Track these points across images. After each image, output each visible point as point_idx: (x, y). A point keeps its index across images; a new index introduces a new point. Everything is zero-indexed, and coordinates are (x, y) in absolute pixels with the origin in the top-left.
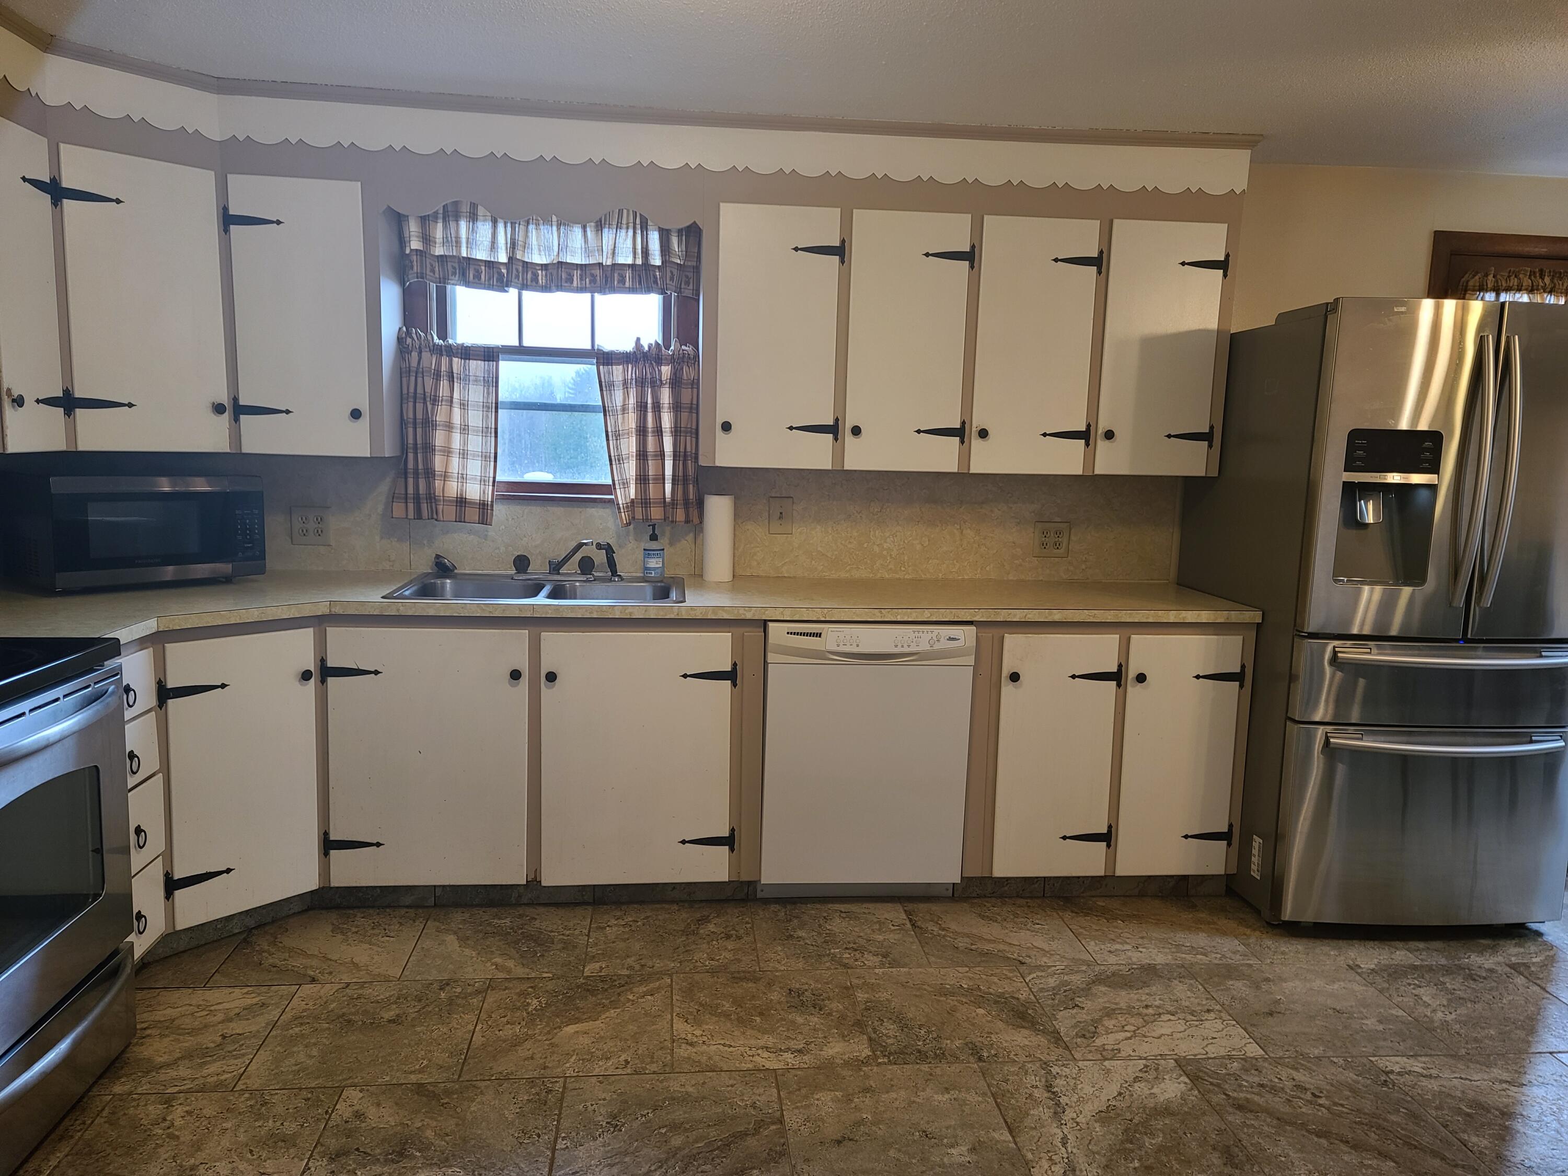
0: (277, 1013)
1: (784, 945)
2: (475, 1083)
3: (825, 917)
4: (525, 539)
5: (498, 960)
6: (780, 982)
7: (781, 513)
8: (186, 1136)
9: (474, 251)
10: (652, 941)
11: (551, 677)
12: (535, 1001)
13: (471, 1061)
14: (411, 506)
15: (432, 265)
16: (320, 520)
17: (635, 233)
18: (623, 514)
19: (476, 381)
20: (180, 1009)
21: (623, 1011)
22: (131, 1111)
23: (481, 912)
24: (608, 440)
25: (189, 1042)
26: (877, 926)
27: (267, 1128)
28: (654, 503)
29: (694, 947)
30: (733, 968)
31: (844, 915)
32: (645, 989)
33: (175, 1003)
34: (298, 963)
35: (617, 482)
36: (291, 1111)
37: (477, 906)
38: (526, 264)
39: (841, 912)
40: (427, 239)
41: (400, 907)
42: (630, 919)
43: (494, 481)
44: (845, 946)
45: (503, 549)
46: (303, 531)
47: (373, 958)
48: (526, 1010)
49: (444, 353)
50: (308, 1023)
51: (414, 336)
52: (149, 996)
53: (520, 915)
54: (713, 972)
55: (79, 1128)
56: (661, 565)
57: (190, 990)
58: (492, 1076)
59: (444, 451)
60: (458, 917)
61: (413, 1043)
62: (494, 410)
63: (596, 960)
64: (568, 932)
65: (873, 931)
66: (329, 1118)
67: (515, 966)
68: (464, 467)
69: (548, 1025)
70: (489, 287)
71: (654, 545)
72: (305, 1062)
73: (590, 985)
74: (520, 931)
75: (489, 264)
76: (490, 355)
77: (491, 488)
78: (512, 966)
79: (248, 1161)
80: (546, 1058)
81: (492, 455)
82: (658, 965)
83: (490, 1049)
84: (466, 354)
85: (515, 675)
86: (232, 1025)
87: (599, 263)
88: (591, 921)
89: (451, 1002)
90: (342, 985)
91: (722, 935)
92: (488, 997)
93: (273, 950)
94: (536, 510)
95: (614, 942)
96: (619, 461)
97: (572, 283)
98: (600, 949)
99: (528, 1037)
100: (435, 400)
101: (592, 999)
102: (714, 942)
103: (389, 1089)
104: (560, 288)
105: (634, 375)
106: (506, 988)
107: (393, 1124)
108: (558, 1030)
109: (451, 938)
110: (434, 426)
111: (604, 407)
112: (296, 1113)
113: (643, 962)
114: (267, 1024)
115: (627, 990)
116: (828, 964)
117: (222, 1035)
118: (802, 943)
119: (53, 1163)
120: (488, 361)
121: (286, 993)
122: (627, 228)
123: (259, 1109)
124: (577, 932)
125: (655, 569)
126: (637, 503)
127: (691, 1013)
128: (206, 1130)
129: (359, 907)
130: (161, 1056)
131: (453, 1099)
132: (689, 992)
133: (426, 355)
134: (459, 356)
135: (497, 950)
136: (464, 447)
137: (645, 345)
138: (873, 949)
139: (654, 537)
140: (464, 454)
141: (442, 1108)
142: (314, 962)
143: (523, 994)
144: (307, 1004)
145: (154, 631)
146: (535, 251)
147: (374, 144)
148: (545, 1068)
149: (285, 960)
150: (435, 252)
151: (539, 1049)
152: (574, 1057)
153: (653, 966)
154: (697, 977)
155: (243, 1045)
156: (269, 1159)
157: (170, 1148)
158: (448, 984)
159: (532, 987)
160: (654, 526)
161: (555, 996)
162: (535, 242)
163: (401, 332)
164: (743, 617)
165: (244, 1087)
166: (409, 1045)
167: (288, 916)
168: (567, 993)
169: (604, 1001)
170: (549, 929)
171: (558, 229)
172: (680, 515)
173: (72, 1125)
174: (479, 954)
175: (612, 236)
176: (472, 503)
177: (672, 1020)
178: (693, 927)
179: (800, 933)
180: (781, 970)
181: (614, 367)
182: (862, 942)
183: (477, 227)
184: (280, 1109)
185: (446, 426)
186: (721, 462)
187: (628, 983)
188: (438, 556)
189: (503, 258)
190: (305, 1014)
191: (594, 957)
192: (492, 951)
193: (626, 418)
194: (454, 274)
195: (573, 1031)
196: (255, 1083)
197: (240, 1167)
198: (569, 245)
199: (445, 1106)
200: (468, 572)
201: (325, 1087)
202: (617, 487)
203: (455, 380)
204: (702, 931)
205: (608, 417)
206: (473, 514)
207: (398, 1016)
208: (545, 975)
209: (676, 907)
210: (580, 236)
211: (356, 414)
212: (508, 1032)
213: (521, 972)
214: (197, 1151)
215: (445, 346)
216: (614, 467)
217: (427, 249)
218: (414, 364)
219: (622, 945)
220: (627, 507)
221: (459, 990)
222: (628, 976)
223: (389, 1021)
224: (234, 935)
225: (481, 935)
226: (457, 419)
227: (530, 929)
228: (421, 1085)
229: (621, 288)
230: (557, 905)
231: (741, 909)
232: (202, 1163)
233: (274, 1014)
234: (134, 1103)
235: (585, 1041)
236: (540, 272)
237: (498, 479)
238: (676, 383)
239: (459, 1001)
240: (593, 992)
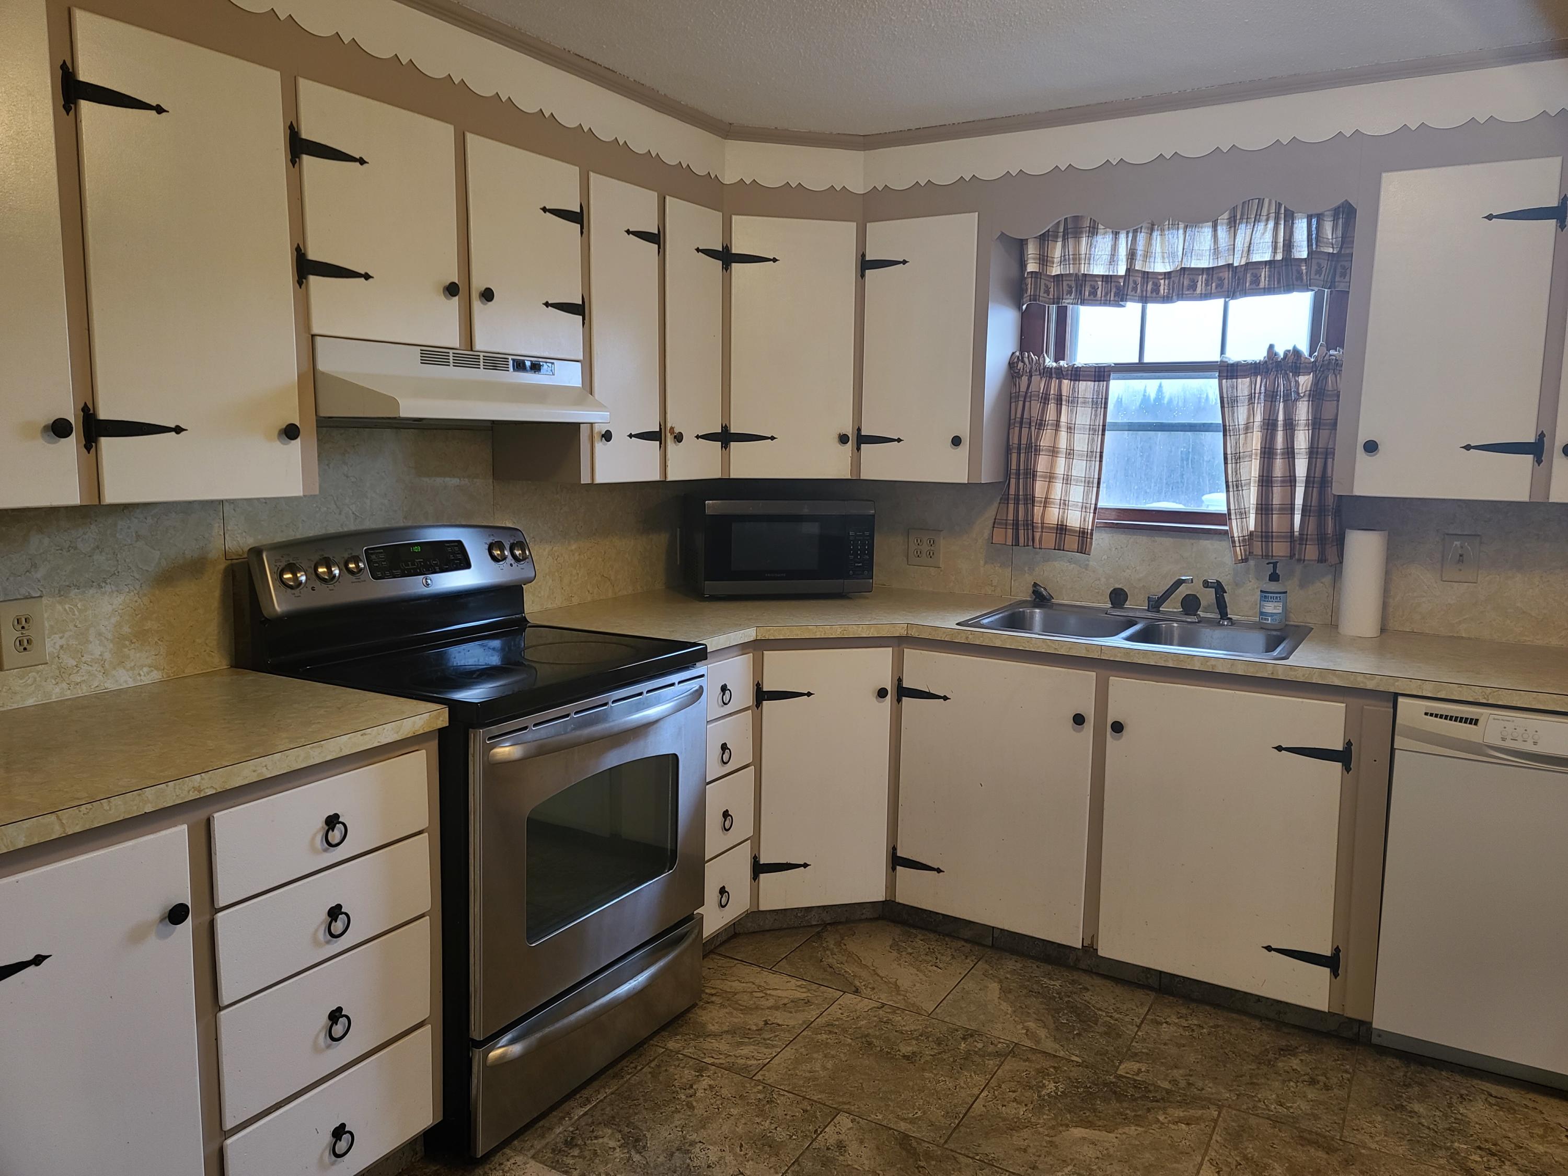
0: (815, 1013)
1: (1387, 1115)
2: (958, 1156)
3: (1461, 1096)
4: (1128, 571)
5: (1031, 1025)
6: (1363, 1164)
7: (1461, 555)
8: (700, 1110)
9: (1092, 266)
10: (1212, 1058)
11: (1118, 727)
12: (1052, 1085)
13: (962, 1129)
14: (1010, 531)
15: (1046, 286)
16: (933, 543)
17: (1277, 224)
18: (1238, 549)
19: (1084, 403)
20: (744, 984)
21: (1146, 1132)
22: (672, 1069)
23: (1034, 966)
24: (1226, 463)
25: (738, 1019)
26: (1540, 1131)
27: (762, 1127)
28: (1277, 537)
29: (1263, 1081)
30: (1305, 1124)
31: (1492, 1100)
32: (1182, 1114)
33: (744, 978)
34: (850, 969)
35: (1233, 512)
36: (788, 1117)
37: (1033, 958)
38: (1146, 275)
39: (1491, 1095)
40: (1044, 260)
41: (958, 938)
42: (1196, 1022)
43: (1095, 509)
44: (1478, 1143)
45: (1103, 580)
46: (917, 552)
47: (915, 985)
48: (1039, 1092)
49: (1054, 375)
50: (836, 1033)
51: (1026, 360)
52: (727, 965)
53: (1073, 981)
54: (1276, 1121)
55: (630, 1071)
56: (1280, 611)
57: (759, 969)
58: (977, 1155)
59: (1045, 477)
60: (1011, 964)
61: (916, 1088)
62: (1100, 433)
63: (1137, 1059)
64: (1117, 1016)
65: (1532, 1135)
66: (816, 1137)
67: (1047, 1037)
68: (1067, 493)
69: (1055, 1118)
70: (1106, 302)
71: (1273, 587)
72: (818, 1071)
73: (1119, 1087)
74: (1066, 999)
75: (1107, 279)
76: (1101, 374)
77: (1092, 515)
78: (1043, 1036)
79: (735, 1155)
80: (1040, 1156)
81: (1096, 481)
82: (1210, 1089)
83: (986, 1123)
84: (1076, 375)
85: (1079, 720)
86: (778, 1014)
87: (1229, 264)
88: (1149, 1010)
89: (968, 1056)
90: (879, 1005)
91: (1306, 1078)
92: (1006, 1063)
93: (836, 950)
94: (1143, 540)
95: (1165, 1044)
96: (1237, 487)
97: (1195, 290)
98: (1147, 1048)
99: (1029, 1125)
100: (1041, 425)
101: (1115, 1104)
102: (1292, 1084)
103: (877, 1129)
104: (1181, 297)
105: (1263, 388)
106: (1027, 1060)
107: (867, 1169)
108: (1064, 1128)
109: (994, 986)
110: (1037, 451)
111: (1224, 426)
112: (790, 1121)
113: (1192, 1079)
114: (804, 1022)
115: (1159, 1108)
116: (1442, 1161)
117: (766, 1021)
118: (1415, 1120)
119: (601, 1097)
120: (1099, 381)
121: (830, 996)
122: (1267, 220)
123: (764, 1105)
124: (1127, 1019)
125: (1272, 615)
126: (1257, 536)
127: (1228, 1164)
128: (717, 1110)
129: (922, 928)
130: (713, 1025)
131: (931, 1165)
132: (1235, 1137)
133: (1035, 379)
134: (1069, 378)
135: (1034, 1013)
136: (1068, 472)
137: (1280, 351)
138: (1520, 1161)
139: (1274, 577)
140: (1067, 480)
141: (916, 1170)
142: (864, 974)
143: (1043, 1072)
144: (842, 1014)
145: (752, 639)
146: (1159, 259)
147: (990, 173)
148: (1034, 1168)
149: (842, 963)
150: (1052, 272)
151: (1037, 1143)
152: (1070, 1168)
153: (1203, 1089)
154: (1253, 1121)
155: (778, 1035)
156: (752, 1160)
157: (683, 1117)
158: (972, 1036)
159: (1054, 1067)
160: (1275, 564)
161: (1075, 1087)
162: (1158, 249)
163: (1014, 357)
164: (1361, 686)
165: (761, 1078)
166: (912, 1088)
167: (861, 920)
168: (1090, 1087)
169: (1128, 1112)
170: (1098, 1006)
171: (1185, 232)
172: (1311, 552)
173: (627, 1067)
174: (1015, 1012)
175: (1249, 232)
176: (1073, 531)
177: (1201, 1164)
178: (1271, 1056)
179: (1417, 1107)
180: (1370, 1149)
181: (1240, 380)
182: (1507, 1146)
183: (1097, 241)
184: (779, 1112)
185: (1050, 451)
186: (1362, 489)
187: (1165, 1099)
188: (1035, 585)
189: (1122, 271)
190: (837, 1023)
191: (1136, 1054)
192: (1029, 1013)
193: (1249, 438)
194: (1070, 293)
195: (1079, 1135)
196: (771, 1077)
197: (727, 1158)
198: (1196, 247)
199: (920, 1169)
200: (1066, 602)
201: (824, 1104)
202: (1233, 517)
203: (1064, 403)
204: (1280, 1064)
205: (1228, 437)
206: (1072, 542)
207: (914, 1053)
208: (1074, 1058)
209: (1257, 1024)
210: (1210, 236)
211: (956, 441)
212: (1011, 1110)
213: (1049, 1045)
214: (702, 1128)
215: (1056, 368)
216: (1231, 494)
217: (1043, 270)
218: (1023, 388)
219: (1173, 1050)
220: (1244, 540)
221: (980, 1045)
222: (1168, 1092)
223: (904, 1056)
224: (812, 926)
225: (1024, 992)
226: (1063, 444)
227: (1078, 999)
228: (906, 1137)
229: (1256, 289)
230: (1118, 981)
231: (1345, 1052)
232: (700, 1142)
233: (811, 1014)
234: (677, 1063)
235: (1089, 1152)
236: (1162, 282)
237: (1100, 505)
238: (1317, 395)
239: (977, 1058)
240: (1120, 1097)
